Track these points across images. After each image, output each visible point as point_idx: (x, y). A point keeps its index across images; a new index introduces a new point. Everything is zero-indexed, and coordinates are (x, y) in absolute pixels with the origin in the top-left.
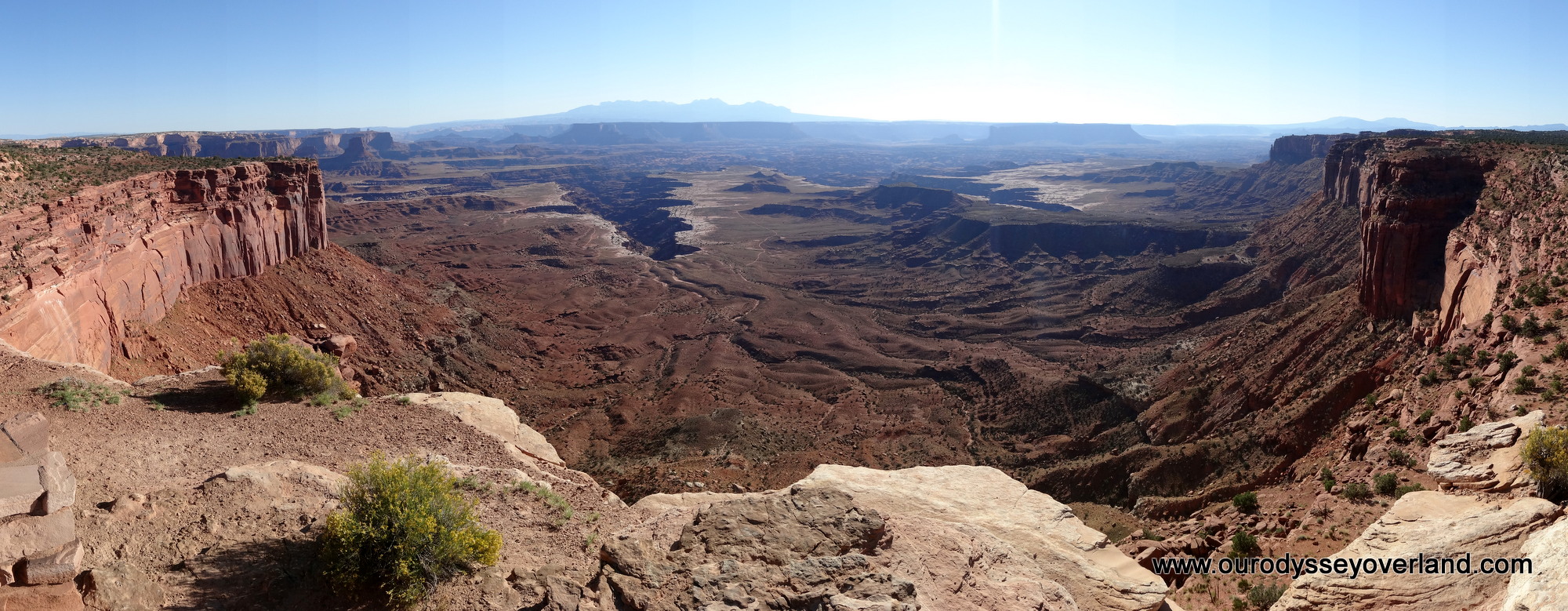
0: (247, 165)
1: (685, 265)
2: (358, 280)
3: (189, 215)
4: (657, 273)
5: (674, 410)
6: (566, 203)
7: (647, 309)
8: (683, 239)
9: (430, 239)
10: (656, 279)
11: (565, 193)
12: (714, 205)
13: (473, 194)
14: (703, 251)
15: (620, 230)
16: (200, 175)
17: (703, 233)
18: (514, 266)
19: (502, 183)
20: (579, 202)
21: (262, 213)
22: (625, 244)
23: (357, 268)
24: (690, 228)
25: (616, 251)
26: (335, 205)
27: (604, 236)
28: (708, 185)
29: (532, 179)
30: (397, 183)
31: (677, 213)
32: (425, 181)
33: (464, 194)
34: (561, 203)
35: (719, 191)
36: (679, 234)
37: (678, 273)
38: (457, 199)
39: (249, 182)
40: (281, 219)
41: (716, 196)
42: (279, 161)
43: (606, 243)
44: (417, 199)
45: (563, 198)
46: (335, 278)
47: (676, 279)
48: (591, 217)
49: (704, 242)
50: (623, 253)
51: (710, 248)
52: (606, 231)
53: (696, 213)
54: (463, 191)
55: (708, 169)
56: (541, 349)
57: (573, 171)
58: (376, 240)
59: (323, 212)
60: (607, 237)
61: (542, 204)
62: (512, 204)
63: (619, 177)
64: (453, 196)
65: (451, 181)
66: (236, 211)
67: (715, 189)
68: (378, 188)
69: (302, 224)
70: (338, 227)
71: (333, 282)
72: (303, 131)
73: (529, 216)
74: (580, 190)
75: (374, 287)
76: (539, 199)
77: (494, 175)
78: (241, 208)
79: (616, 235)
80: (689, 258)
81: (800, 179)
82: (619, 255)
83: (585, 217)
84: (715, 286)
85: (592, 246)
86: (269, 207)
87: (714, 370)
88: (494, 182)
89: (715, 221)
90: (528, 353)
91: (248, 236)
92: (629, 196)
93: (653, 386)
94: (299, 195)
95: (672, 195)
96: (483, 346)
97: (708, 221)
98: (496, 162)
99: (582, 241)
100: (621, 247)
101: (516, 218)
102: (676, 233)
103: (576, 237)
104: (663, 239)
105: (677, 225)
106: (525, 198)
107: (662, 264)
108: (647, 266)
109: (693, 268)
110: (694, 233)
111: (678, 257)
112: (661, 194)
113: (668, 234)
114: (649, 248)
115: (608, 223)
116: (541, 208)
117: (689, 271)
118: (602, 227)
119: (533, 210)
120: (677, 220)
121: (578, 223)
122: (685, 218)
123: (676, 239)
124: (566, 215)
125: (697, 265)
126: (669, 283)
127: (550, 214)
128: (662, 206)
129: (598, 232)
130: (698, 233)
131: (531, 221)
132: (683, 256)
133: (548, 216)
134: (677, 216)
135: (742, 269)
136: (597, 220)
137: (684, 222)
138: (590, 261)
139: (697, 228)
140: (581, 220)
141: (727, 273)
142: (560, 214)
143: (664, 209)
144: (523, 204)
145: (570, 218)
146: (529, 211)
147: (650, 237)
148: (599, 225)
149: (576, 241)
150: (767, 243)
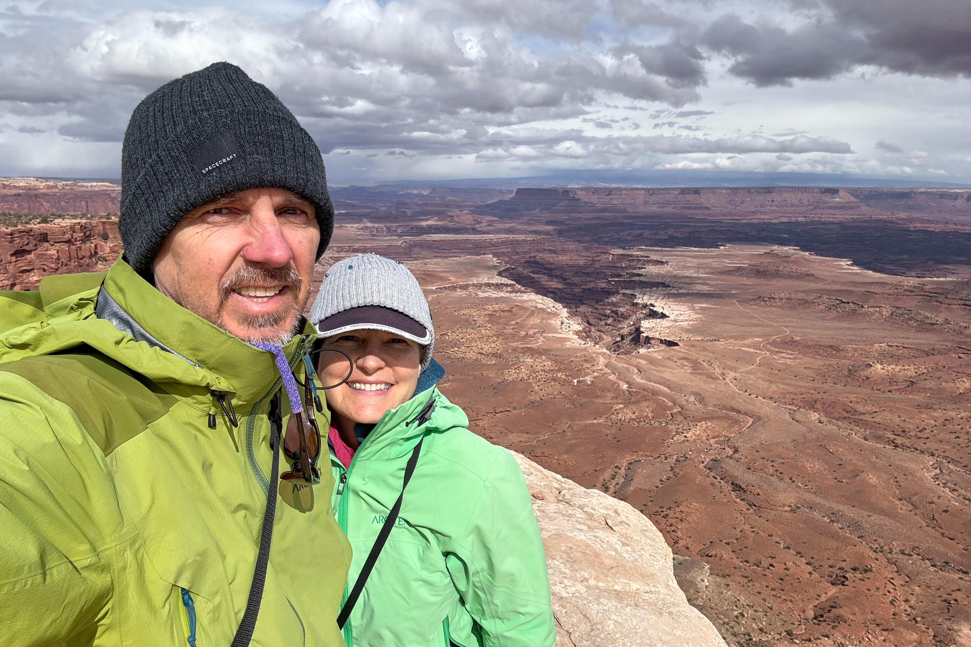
1: (651, 361)
4: (614, 370)
6: (503, 281)
8: (650, 329)
10: (613, 377)
11: (501, 268)
14: (681, 348)
15: (572, 315)
17: (684, 325)
20: (518, 279)
22: (577, 333)
24: (663, 316)
25: (566, 340)
27: (553, 322)
29: (465, 250)
31: (646, 298)
34: (498, 280)
35: (712, 273)
36: (645, 324)
41: (708, 279)
43: (554, 330)
45: (500, 274)
47: (639, 378)
48: (533, 296)
49: (685, 336)
51: (692, 345)
52: (555, 315)
53: (677, 298)
57: (514, 243)
60: (555, 322)
61: (474, 281)
62: (441, 279)
67: (707, 270)
73: (459, 293)
74: (520, 265)
76: (472, 274)
79: (566, 320)
80: (656, 353)
81: (845, 263)
82: (568, 344)
83: (525, 297)
85: (531, 332)
95: (640, 275)
97: (694, 309)
99: (520, 326)
100: (571, 335)
101: (444, 294)
102: (643, 322)
103: (513, 320)
104: (626, 328)
105: (644, 312)
106: (454, 272)
107: (622, 358)
108: (602, 361)
109: (663, 366)
110: (665, 323)
111: (642, 351)
112: (627, 273)
113: (632, 323)
114: (608, 339)
115: (559, 306)
116: (473, 285)
117: (657, 371)
118: (549, 310)
119: (465, 287)
120: (645, 306)
121: (517, 304)
122: (656, 304)
123: (642, 329)
124: (502, 294)
125: (669, 363)
126: (628, 383)
127: (484, 292)
128: (626, 289)
129: (545, 316)
130: (678, 323)
131: (461, 299)
132: (650, 350)
133: (482, 295)
134: (645, 301)
135: (732, 374)
136: (541, 301)
137: (655, 309)
138: (530, 349)
139: (672, 317)
140: (520, 301)
141: (712, 377)
142: (496, 292)
143: (628, 292)
144: (453, 279)
145: (507, 298)
146: (460, 288)
147: (609, 325)
148: (544, 307)
149: (512, 325)
150: (774, 343)
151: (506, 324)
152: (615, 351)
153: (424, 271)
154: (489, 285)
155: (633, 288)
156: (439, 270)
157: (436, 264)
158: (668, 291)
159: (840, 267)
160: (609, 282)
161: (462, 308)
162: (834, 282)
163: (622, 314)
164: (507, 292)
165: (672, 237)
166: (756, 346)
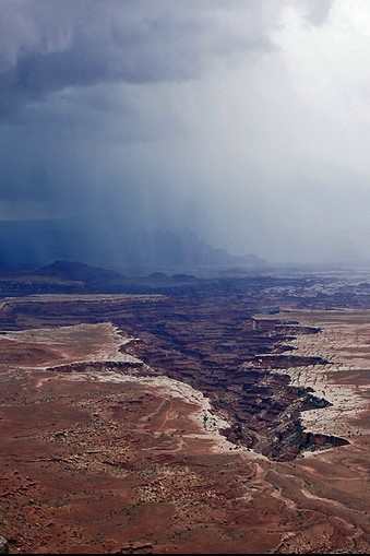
8: (313, 423)
11: (126, 343)
14: (352, 447)
15: (217, 406)
20: (146, 357)
22: (224, 432)
24: (325, 404)
27: (193, 417)
31: (302, 379)
34: (121, 358)
36: (306, 416)
43: (196, 430)
45: (123, 349)
48: (166, 381)
51: (364, 442)
52: (195, 407)
53: (339, 378)
60: (197, 418)
62: (53, 356)
74: (146, 337)
77: (17, 308)
79: (209, 415)
83: (157, 382)
88: (18, 317)
92: (227, 349)
95: (291, 349)
100: (217, 436)
101: (56, 378)
102: (302, 413)
103: (144, 415)
104: (283, 422)
105: (302, 399)
106: (67, 347)
107: (284, 466)
108: (260, 470)
109: (335, 474)
110: (329, 413)
111: (307, 454)
112: (276, 347)
113: (289, 416)
114: (263, 440)
115: (199, 394)
116: (92, 365)
117: (328, 481)
118: (188, 401)
119: (81, 368)
120: (301, 391)
121: (147, 392)
122: (314, 388)
123: (303, 424)
124: (127, 378)
125: (342, 469)
127: (104, 375)
128: (277, 368)
129: (183, 409)
130: (344, 413)
131: (78, 385)
132: (316, 453)
133: (103, 379)
134: (301, 384)
136: (175, 388)
137: (314, 394)
139: (336, 405)
140: (151, 388)
142: (119, 375)
143: (281, 372)
144: (66, 356)
145: (134, 383)
146: (75, 369)
147: (262, 420)
148: (181, 396)
149: (143, 422)
151: (136, 420)
152: (274, 456)
153: (31, 345)
154: (110, 365)
155: (286, 368)
156: (49, 343)
157: (45, 336)
158: (327, 369)
160: (256, 359)
161: (79, 398)
163: (276, 404)
164: (133, 375)
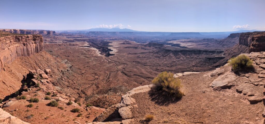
0: (29, 35)
1: (111, 58)
2: (49, 58)
3: (17, 44)
4: (106, 59)
5: (110, 85)
6: (88, 46)
7: (104, 66)
8: (111, 53)
9: (62, 51)
10: (106, 60)
11: (88, 44)
12: (118, 47)
13: (71, 43)
14: (115, 55)
15: (99, 51)
16: (20, 37)
17: (116, 52)
18: (78, 57)
19: (76, 41)
20: (91, 45)
21: (31, 44)
22: (100, 54)
23: (48, 56)
24: (112, 51)
25: (98, 55)
26: (45, 44)
28: (117, 43)
29: (82, 41)
30: (56, 40)
31: (110, 48)
32: (62, 40)
33: (69, 43)
37: (110, 59)
38: (68, 44)
39: (29, 38)
40: (35, 46)
41: (118, 45)
42: (35, 35)
43: (96, 53)
44: (61, 43)
46: (44, 57)
47: (110, 60)
48: (93, 48)
49: (116, 53)
50: (100, 55)
51: (117, 55)
52: (96, 51)
53: (114, 48)
54: (69, 42)
55: (117, 40)
56: (83, 73)
57: (90, 40)
58: (52, 51)
59: (43, 45)
60: (97, 52)
61: (84, 45)
63: (99, 41)
64: (67, 43)
65: (67, 40)
66: (27, 44)
68: (53, 41)
69: (39, 47)
70: (45, 48)
71: (44, 58)
72: (39, 30)
73: (81, 47)
75: (52, 59)
76: (83, 44)
77: (74, 40)
78: (27, 43)
80: (112, 56)
81: (135, 42)
82: (99, 56)
83: (92, 48)
84: (118, 62)
85: (93, 54)
86: (33, 43)
87: (118, 78)
88: (74, 41)
89: (118, 49)
90: (80, 74)
91: (28, 49)
92: (101, 44)
93: (105, 81)
94: (38, 41)
95: (109, 45)
96: (72, 72)
97: (116, 49)
98: (75, 37)
99: (91, 53)
100: (99, 54)
101: (79, 48)
104: (107, 53)
108: (104, 58)
111: (110, 56)
114: (104, 54)
115: (97, 49)
125: (114, 58)
126: (108, 61)
128: (107, 47)
133: (85, 48)
135: (123, 59)
138: (93, 56)
139: (114, 51)
141: (120, 59)
144: (80, 45)
145: (89, 48)
147: (105, 52)
150: (128, 54)
151: (89, 52)
152: (106, 56)
153: (76, 44)
154: (86, 46)
157: (78, 43)
158: (113, 47)
159: (134, 42)
160: (104, 46)
161: (82, 50)
162: (134, 45)
163: (107, 50)
165: (113, 39)
166: (125, 54)
